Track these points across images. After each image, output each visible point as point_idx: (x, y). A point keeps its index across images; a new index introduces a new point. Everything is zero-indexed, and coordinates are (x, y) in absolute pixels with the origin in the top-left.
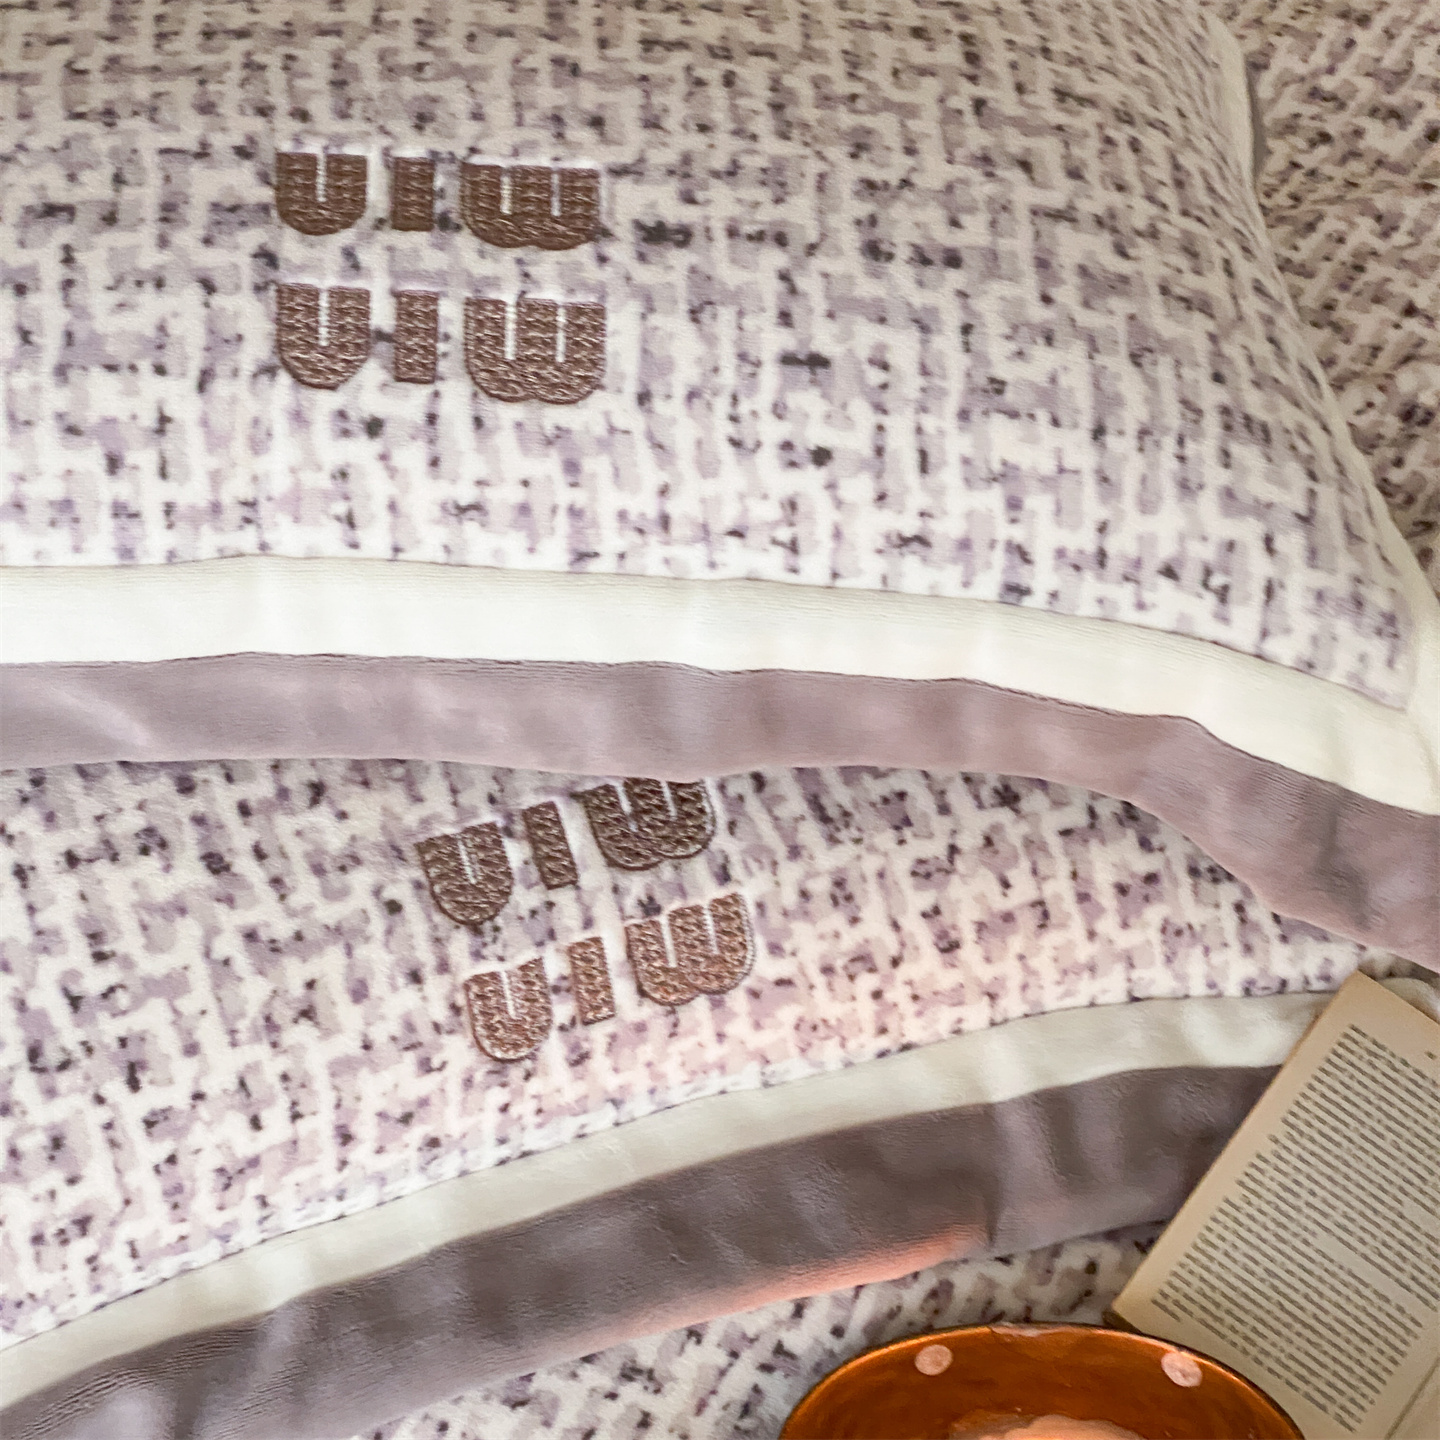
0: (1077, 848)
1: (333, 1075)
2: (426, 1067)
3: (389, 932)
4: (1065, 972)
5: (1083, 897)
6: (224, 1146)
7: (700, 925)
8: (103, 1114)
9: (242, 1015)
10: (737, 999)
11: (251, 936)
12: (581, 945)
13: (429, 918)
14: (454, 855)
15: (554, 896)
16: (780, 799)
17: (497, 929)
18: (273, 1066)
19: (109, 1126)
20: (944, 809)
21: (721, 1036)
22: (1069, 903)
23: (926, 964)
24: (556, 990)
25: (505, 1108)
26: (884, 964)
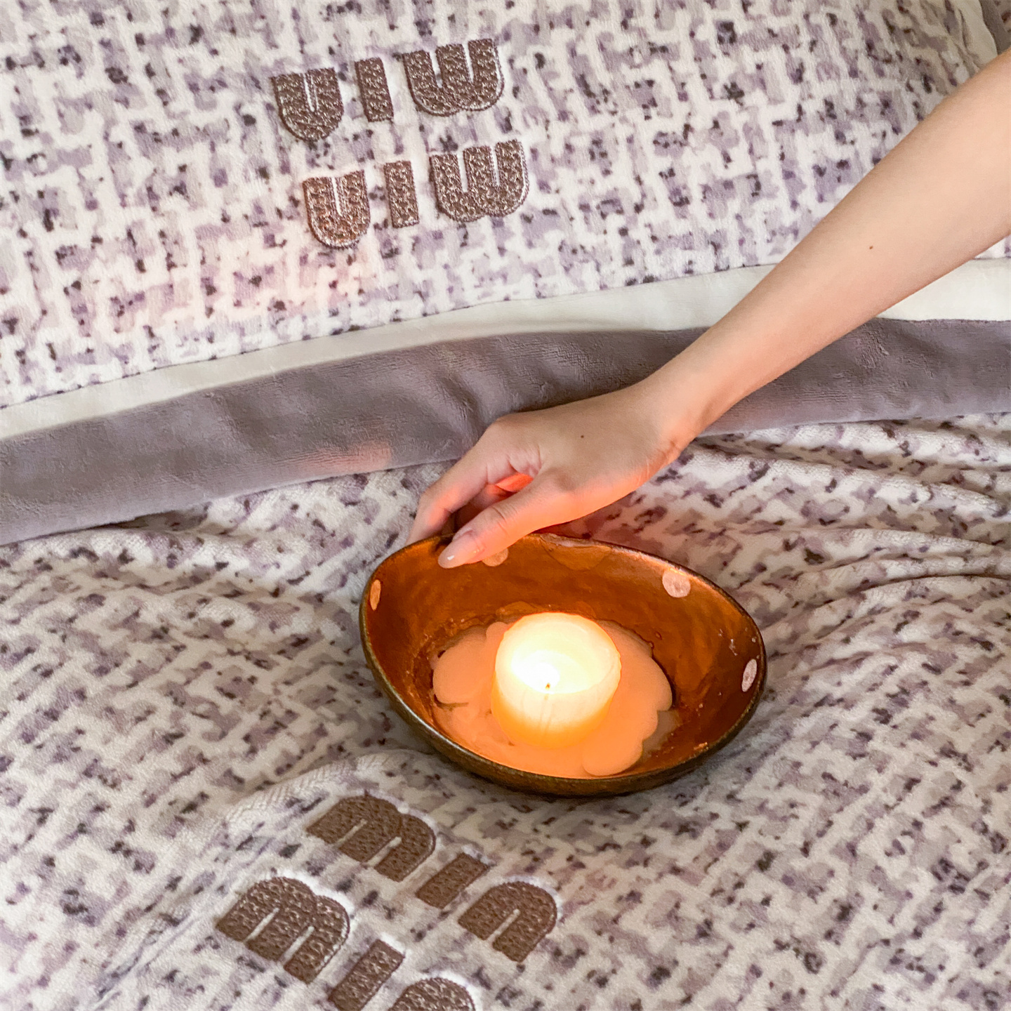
0: (785, 136)
1: (199, 238)
2: (270, 241)
3: (244, 137)
4: (773, 233)
5: (788, 175)
6: (117, 281)
7: (487, 162)
8: (25, 245)
9: (130, 184)
10: (513, 221)
11: (139, 128)
12: (395, 165)
13: (276, 132)
14: (300, 89)
15: (371, 126)
16: (555, 75)
17: (327, 145)
18: (153, 226)
19: (30, 254)
20: (683, 97)
21: (502, 250)
22: (777, 179)
23: (661, 213)
24: (373, 196)
25: (333, 285)
26: (629, 209)
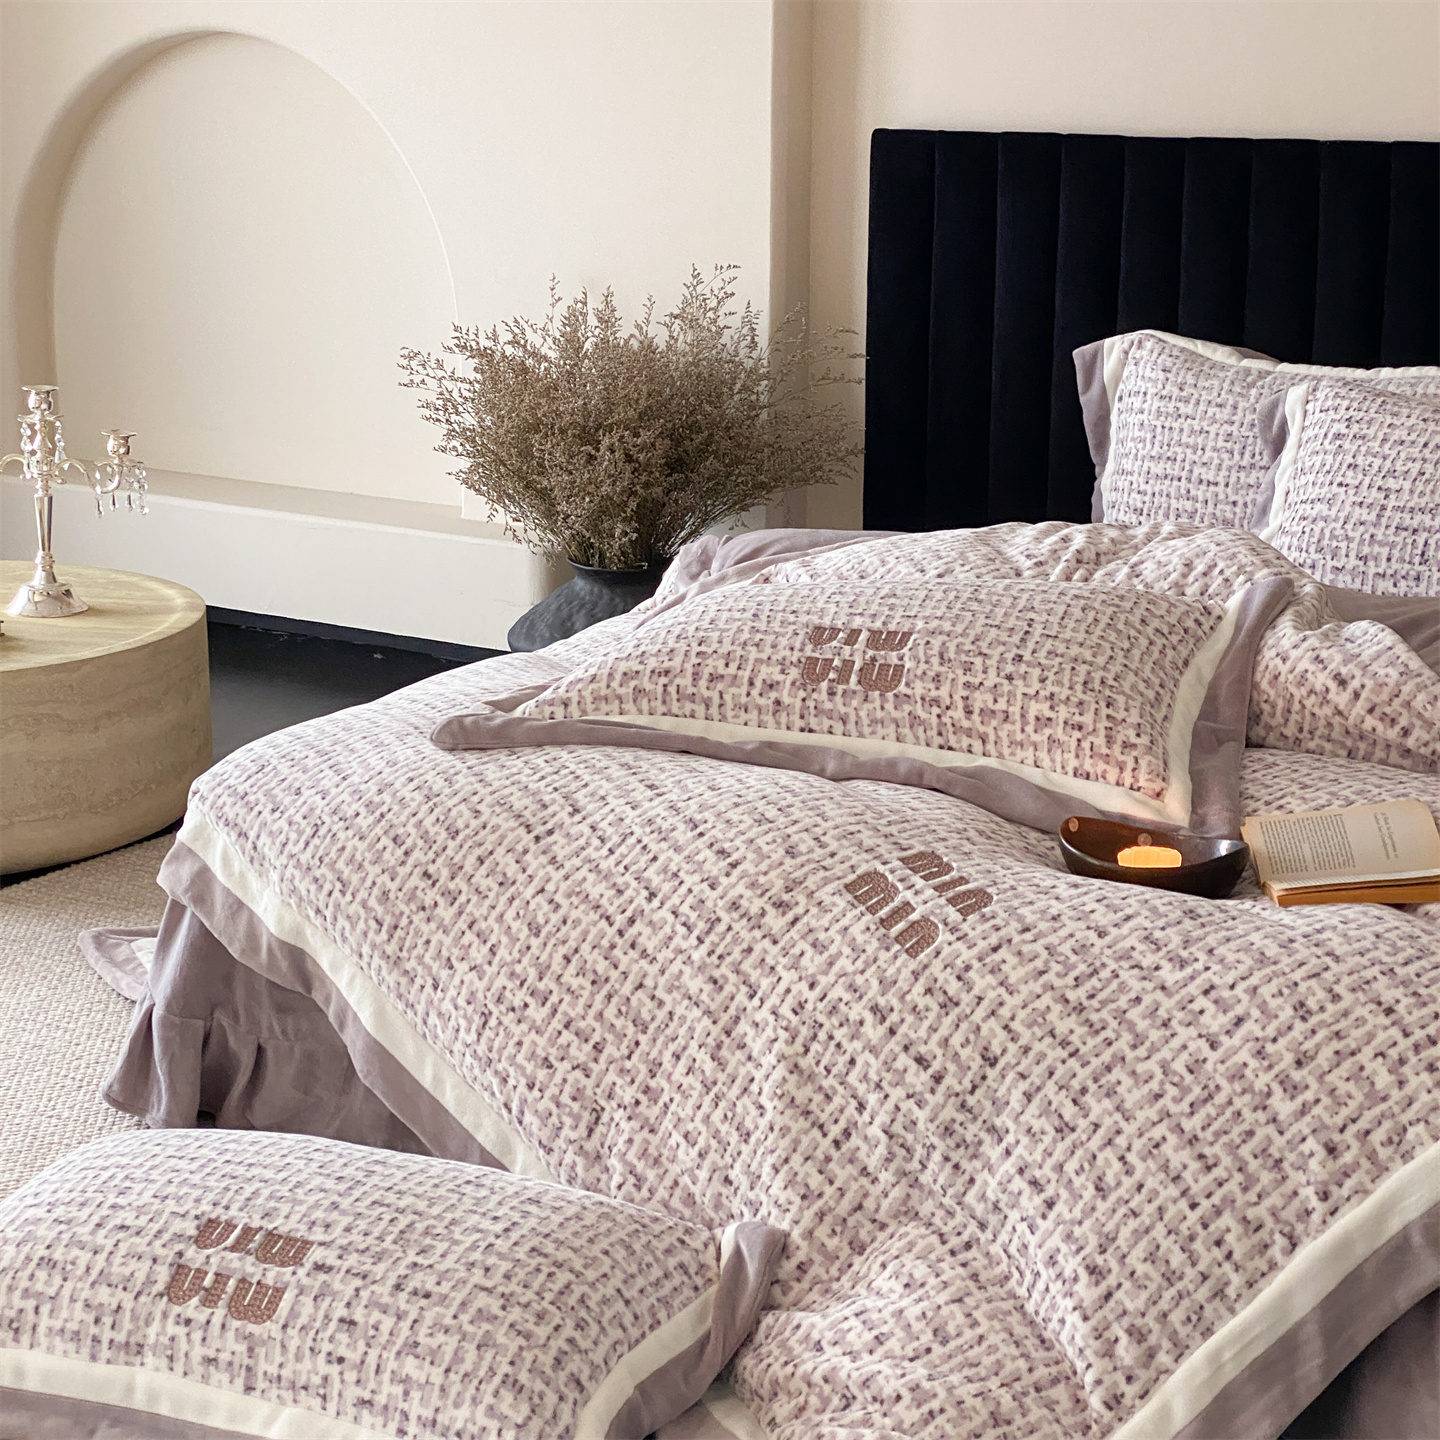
0: (1027, 701)
2: (783, 672)
5: (1023, 716)
6: (715, 667)
7: (888, 670)
10: (890, 695)
12: (848, 661)
16: (931, 649)
18: (739, 652)
20: (985, 672)
21: (882, 708)
22: (1017, 717)
23: (958, 714)
25: (804, 700)
26: (943, 706)
